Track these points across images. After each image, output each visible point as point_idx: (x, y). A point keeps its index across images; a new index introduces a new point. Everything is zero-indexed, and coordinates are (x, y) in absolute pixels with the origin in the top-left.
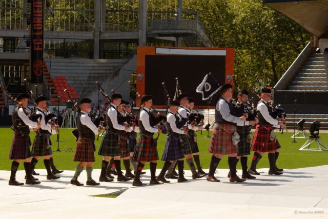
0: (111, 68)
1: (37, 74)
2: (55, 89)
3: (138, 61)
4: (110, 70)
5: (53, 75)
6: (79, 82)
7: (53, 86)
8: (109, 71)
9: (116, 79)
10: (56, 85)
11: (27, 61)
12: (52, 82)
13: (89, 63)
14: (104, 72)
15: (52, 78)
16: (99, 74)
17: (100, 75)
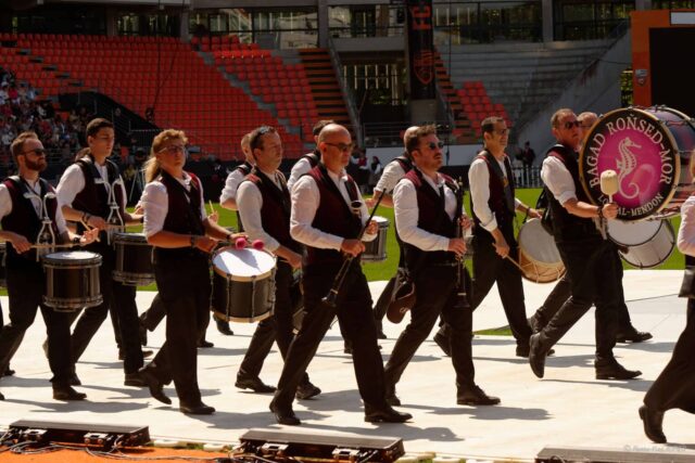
0: (580, 59)
1: (422, 80)
2: (462, 111)
3: (634, 43)
4: (576, 63)
5: (457, 80)
6: (512, 92)
7: (458, 103)
8: (574, 67)
9: (589, 82)
10: (464, 100)
11: (401, 53)
12: (454, 95)
13: (532, 51)
14: (565, 68)
15: (456, 87)
16: (553, 72)
17: (558, 76)
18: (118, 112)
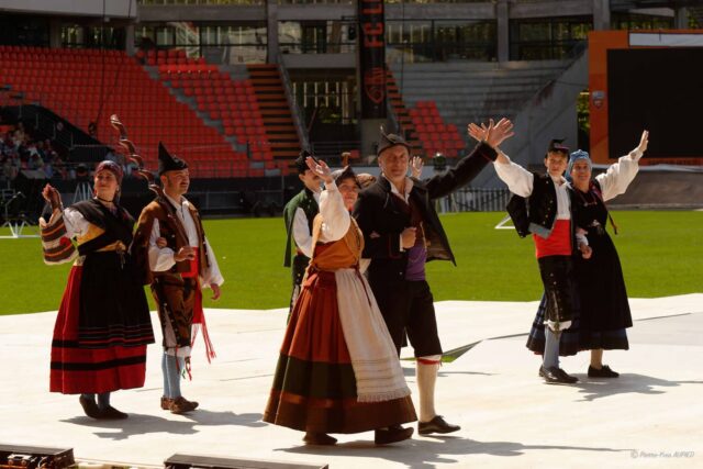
0: (536, 80)
1: (373, 99)
2: (413, 131)
3: (592, 64)
4: (532, 84)
5: (410, 99)
6: (465, 113)
7: (409, 123)
8: (529, 88)
9: (544, 103)
10: (416, 120)
11: (351, 71)
12: (406, 115)
13: (487, 71)
14: (519, 89)
15: (407, 106)
16: (508, 93)
17: (512, 96)
18: (60, 126)
